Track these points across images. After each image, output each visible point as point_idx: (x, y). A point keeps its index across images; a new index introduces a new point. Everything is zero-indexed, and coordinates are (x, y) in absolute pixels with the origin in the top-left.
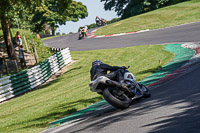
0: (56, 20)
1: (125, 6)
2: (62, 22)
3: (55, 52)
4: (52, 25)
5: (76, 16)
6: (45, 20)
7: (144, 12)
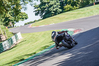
0: (15, 20)
1: (44, 14)
2: (17, 21)
3: (14, 34)
4: (13, 23)
5: (23, 18)
6: (9, 21)
7: (52, 16)
